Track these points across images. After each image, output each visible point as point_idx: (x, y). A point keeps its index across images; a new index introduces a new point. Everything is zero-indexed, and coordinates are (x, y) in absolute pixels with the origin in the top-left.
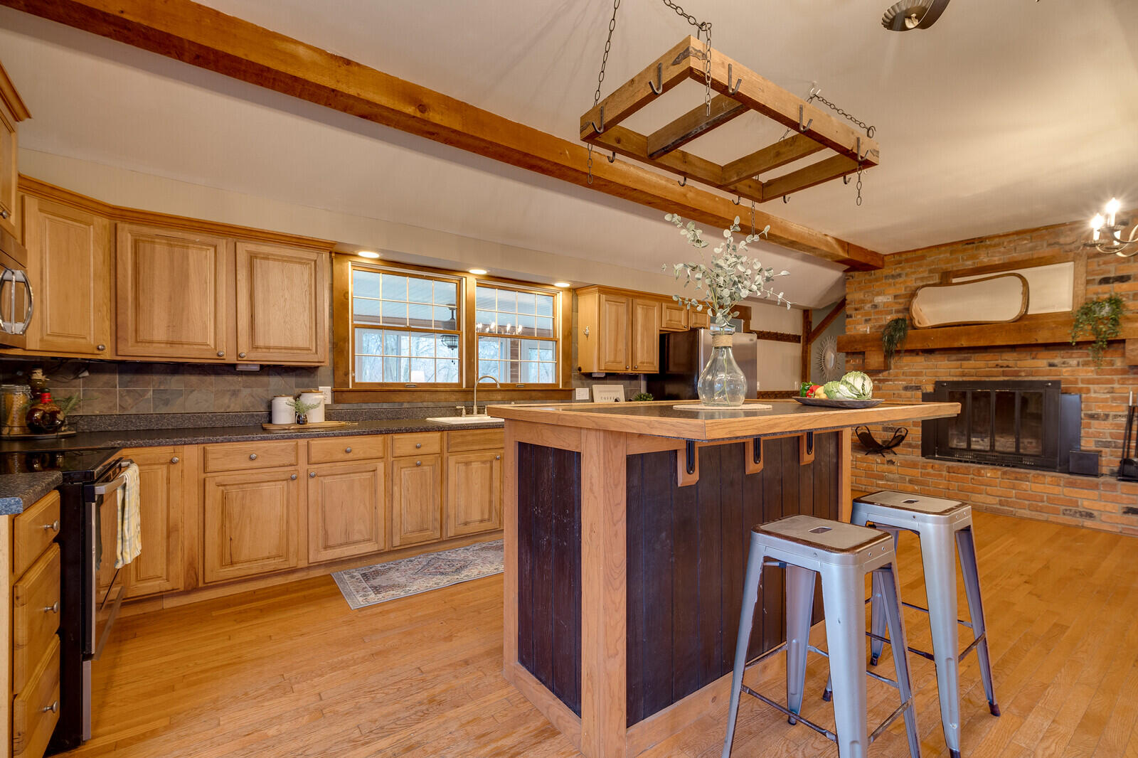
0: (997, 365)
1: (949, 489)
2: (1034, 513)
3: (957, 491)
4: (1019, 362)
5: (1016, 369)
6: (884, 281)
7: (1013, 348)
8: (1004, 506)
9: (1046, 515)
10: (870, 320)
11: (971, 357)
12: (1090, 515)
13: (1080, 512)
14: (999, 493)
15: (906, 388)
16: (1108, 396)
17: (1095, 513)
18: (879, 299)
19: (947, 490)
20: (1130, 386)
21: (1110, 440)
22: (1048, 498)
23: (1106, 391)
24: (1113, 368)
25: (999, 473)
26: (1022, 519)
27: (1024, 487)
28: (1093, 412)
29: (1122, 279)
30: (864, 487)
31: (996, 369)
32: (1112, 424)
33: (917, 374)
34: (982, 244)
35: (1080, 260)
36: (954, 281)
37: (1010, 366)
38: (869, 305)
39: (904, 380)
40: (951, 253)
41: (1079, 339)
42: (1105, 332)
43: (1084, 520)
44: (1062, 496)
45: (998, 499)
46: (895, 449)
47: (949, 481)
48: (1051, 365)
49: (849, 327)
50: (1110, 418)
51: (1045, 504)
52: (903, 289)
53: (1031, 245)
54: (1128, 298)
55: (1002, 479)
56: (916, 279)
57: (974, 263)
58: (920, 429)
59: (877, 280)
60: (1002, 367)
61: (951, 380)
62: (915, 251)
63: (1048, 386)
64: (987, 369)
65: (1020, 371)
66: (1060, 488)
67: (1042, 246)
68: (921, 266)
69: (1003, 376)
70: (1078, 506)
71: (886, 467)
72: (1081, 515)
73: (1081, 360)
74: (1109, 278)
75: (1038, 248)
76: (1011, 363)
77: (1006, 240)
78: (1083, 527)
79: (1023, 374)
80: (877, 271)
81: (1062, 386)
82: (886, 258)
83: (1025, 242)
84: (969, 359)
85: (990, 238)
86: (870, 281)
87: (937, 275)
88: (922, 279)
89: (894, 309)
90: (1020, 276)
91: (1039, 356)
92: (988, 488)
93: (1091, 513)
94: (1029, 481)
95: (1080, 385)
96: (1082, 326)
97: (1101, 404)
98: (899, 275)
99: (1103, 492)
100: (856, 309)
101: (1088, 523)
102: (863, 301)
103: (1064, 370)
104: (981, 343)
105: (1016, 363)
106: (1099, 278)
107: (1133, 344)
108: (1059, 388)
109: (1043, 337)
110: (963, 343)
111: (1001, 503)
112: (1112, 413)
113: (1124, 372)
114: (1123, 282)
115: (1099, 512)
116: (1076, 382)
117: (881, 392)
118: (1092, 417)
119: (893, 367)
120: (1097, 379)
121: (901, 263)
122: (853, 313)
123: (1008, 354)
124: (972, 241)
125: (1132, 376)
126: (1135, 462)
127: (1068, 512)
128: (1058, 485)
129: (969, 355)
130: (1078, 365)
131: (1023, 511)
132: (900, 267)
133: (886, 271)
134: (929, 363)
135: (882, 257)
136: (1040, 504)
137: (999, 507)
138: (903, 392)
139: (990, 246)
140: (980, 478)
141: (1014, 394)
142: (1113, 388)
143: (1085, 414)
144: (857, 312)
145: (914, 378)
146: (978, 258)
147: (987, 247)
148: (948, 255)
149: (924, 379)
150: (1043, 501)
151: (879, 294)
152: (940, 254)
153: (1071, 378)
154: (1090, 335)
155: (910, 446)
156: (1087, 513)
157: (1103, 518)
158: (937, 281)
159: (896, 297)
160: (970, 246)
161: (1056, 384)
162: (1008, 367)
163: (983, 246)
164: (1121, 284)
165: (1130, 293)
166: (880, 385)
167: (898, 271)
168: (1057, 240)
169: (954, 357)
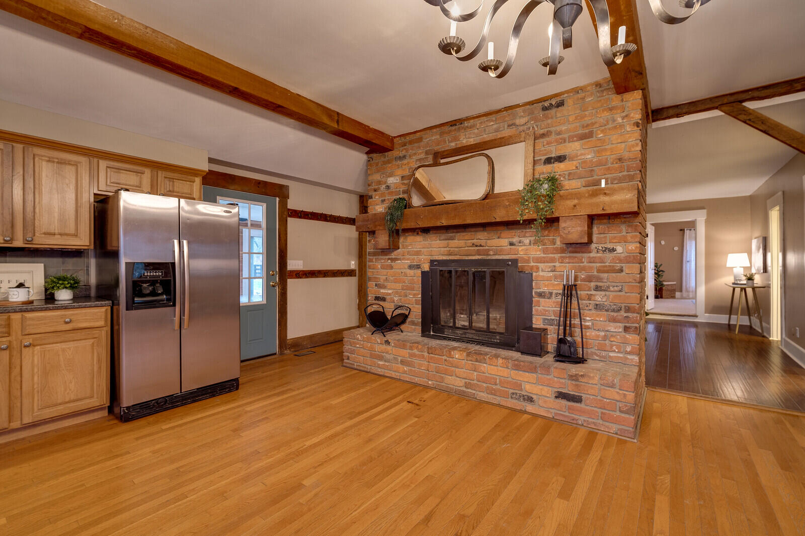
0: (473, 244)
1: (428, 370)
2: (490, 396)
3: (434, 373)
4: (488, 241)
5: (487, 248)
6: (394, 163)
7: (484, 226)
8: (468, 388)
9: (499, 398)
10: (384, 200)
11: (455, 237)
12: (530, 400)
13: (524, 396)
14: (464, 376)
15: (410, 267)
16: (551, 274)
17: (535, 397)
18: (391, 180)
19: (428, 372)
20: (567, 265)
21: (554, 318)
22: (500, 381)
23: (549, 270)
24: (555, 246)
25: (465, 354)
26: (481, 402)
27: (483, 369)
28: (541, 290)
29: (560, 159)
30: (369, 367)
31: (473, 248)
32: (554, 302)
33: (418, 253)
34: (462, 125)
35: (529, 139)
36: (442, 161)
37: (482, 245)
38: (384, 186)
39: (408, 259)
40: (442, 134)
41: (525, 217)
42: (543, 209)
43: (527, 404)
44: (510, 379)
45: (464, 381)
46: (403, 327)
47: (429, 362)
48: (511, 244)
49: (370, 207)
50: (554, 296)
51: (498, 387)
52: (408, 170)
53: (495, 126)
54: (564, 177)
55: (467, 360)
56: (417, 160)
57: (457, 144)
58: (420, 307)
59: (389, 162)
60: (477, 246)
61: (441, 259)
62: (415, 132)
63: (508, 265)
64: (466, 248)
65: (489, 250)
66: (509, 370)
67: (504, 127)
68: (419, 147)
69: (479, 255)
70: (521, 390)
71: (384, 347)
72: (524, 399)
73: (532, 239)
74: (551, 158)
75: (501, 129)
76: (483, 242)
77: (477, 121)
78: (525, 412)
79: (491, 253)
80: (390, 153)
81: (519, 264)
82: (395, 140)
83: (492, 123)
84: (452, 239)
85: (468, 119)
86: (385, 163)
87: (431, 156)
88: (420, 160)
89: (401, 190)
90: (487, 156)
91: (502, 235)
92: (457, 369)
93: (531, 397)
94: (486, 364)
95: (532, 264)
96: (527, 203)
97: (547, 282)
98: (404, 157)
99: (540, 375)
100: (375, 191)
101: (530, 408)
102: (379, 183)
103: (520, 248)
104: (457, 222)
105: (486, 243)
106: (544, 158)
107: (565, 222)
108: (517, 266)
109: (500, 215)
110: (443, 222)
111: (467, 385)
112: (554, 292)
113: (562, 251)
114: (561, 162)
115: (538, 396)
116: (528, 261)
117: (393, 270)
118: (541, 295)
119: (401, 246)
120: (544, 257)
121: (405, 145)
122: (374, 193)
123: (481, 233)
124: (454, 123)
125: (568, 255)
126: (568, 341)
127: (514, 396)
128: (507, 368)
129: (454, 234)
130: (530, 244)
131: (482, 394)
132: (405, 149)
133: (395, 153)
134: (425, 242)
135: (392, 139)
136: (494, 387)
137: (464, 389)
138: (409, 271)
139: (467, 127)
140: (451, 359)
141: (485, 272)
142: (555, 266)
143: (536, 293)
144: (376, 193)
145: (416, 257)
146: (459, 140)
147: (466, 128)
148: (438, 137)
149: (422, 257)
150: (496, 384)
151: (391, 175)
152: (432, 135)
153: (525, 257)
154: (533, 213)
155: (413, 323)
156: (528, 397)
157: (541, 403)
158: (431, 162)
159: (403, 178)
160: (453, 128)
161: (515, 262)
162: (481, 246)
163: (463, 128)
164: (560, 164)
165: (565, 172)
166: (393, 264)
167: (404, 153)
168: (514, 121)
169: (443, 236)
